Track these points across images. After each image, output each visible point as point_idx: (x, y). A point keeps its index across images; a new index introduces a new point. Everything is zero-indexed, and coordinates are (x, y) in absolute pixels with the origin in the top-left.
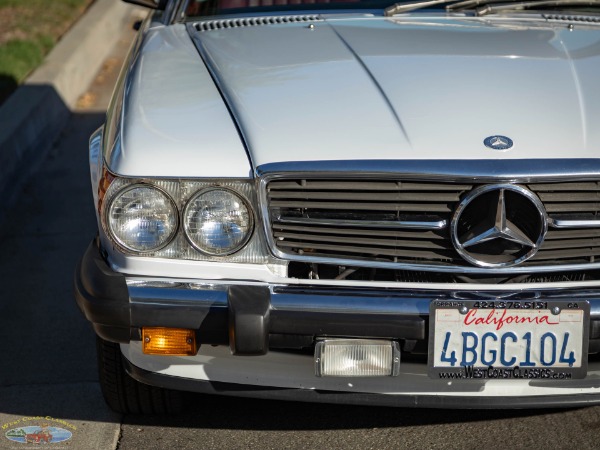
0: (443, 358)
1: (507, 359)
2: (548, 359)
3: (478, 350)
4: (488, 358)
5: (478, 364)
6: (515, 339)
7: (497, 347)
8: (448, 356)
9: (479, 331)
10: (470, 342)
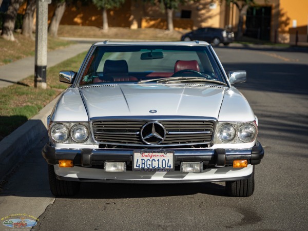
0: (137, 166)
1: (153, 166)
2: (164, 166)
4: (148, 166)
5: (146, 168)
6: (155, 161)
7: (150, 163)
8: (138, 165)
10: (143, 162)
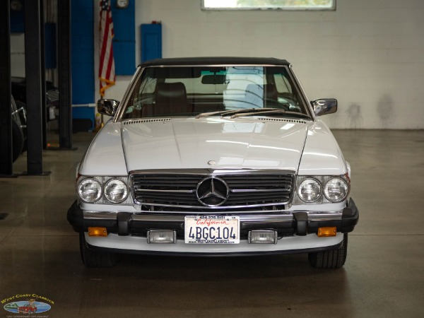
0: (190, 236)
2: (226, 236)
3: (202, 233)
5: (202, 238)
6: (214, 229)
7: (208, 232)
9: (202, 227)
10: (199, 231)
